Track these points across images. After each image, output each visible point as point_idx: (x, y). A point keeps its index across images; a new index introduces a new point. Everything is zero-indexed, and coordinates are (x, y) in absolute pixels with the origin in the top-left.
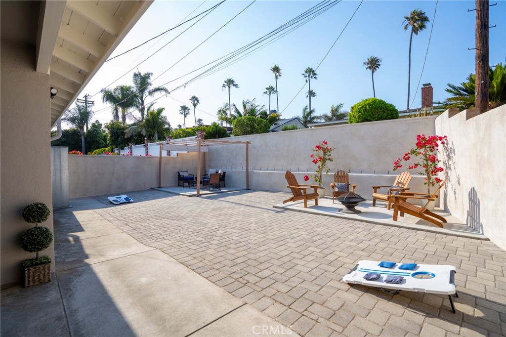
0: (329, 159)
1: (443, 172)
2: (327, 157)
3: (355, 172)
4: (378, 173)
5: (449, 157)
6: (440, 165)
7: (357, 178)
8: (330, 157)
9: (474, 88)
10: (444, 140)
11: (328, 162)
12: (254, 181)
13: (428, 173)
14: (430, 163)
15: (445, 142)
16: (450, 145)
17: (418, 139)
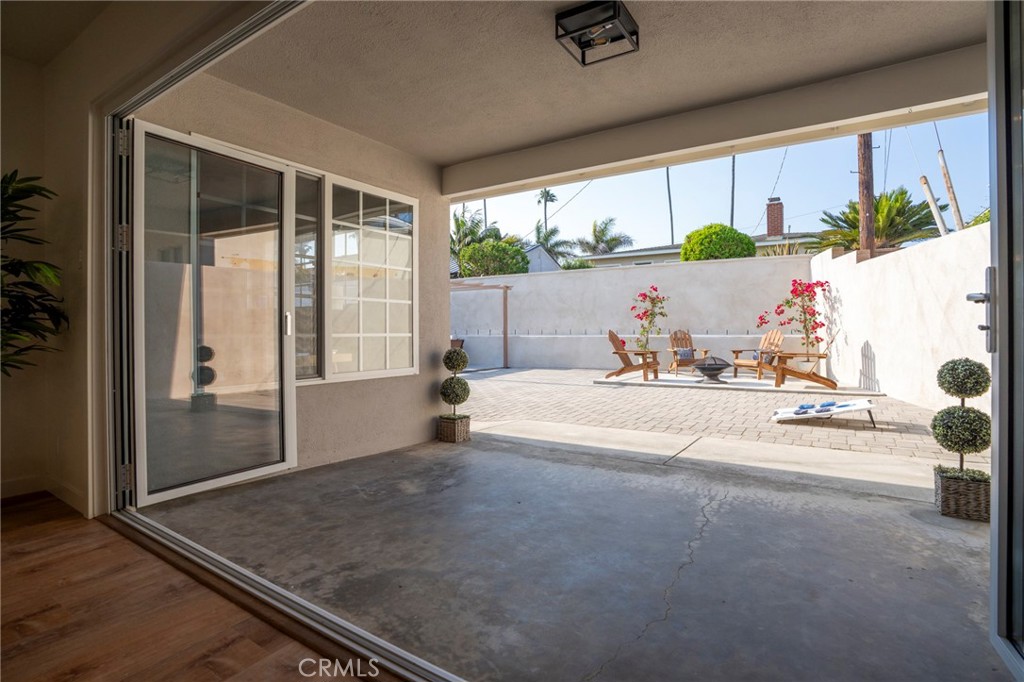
0: (661, 314)
1: (824, 328)
2: (657, 310)
3: (698, 334)
4: (731, 334)
5: (832, 308)
6: (819, 319)
7: (702, 341)
8: (662, 310)
9: (858, 221)
10: (825, 287)
11: (658, 319)
12: (517, 353)
13: (807, 330)
14: (808, 317)
15: (827, 288)
16: (834, 293)
17: (793, 285)
